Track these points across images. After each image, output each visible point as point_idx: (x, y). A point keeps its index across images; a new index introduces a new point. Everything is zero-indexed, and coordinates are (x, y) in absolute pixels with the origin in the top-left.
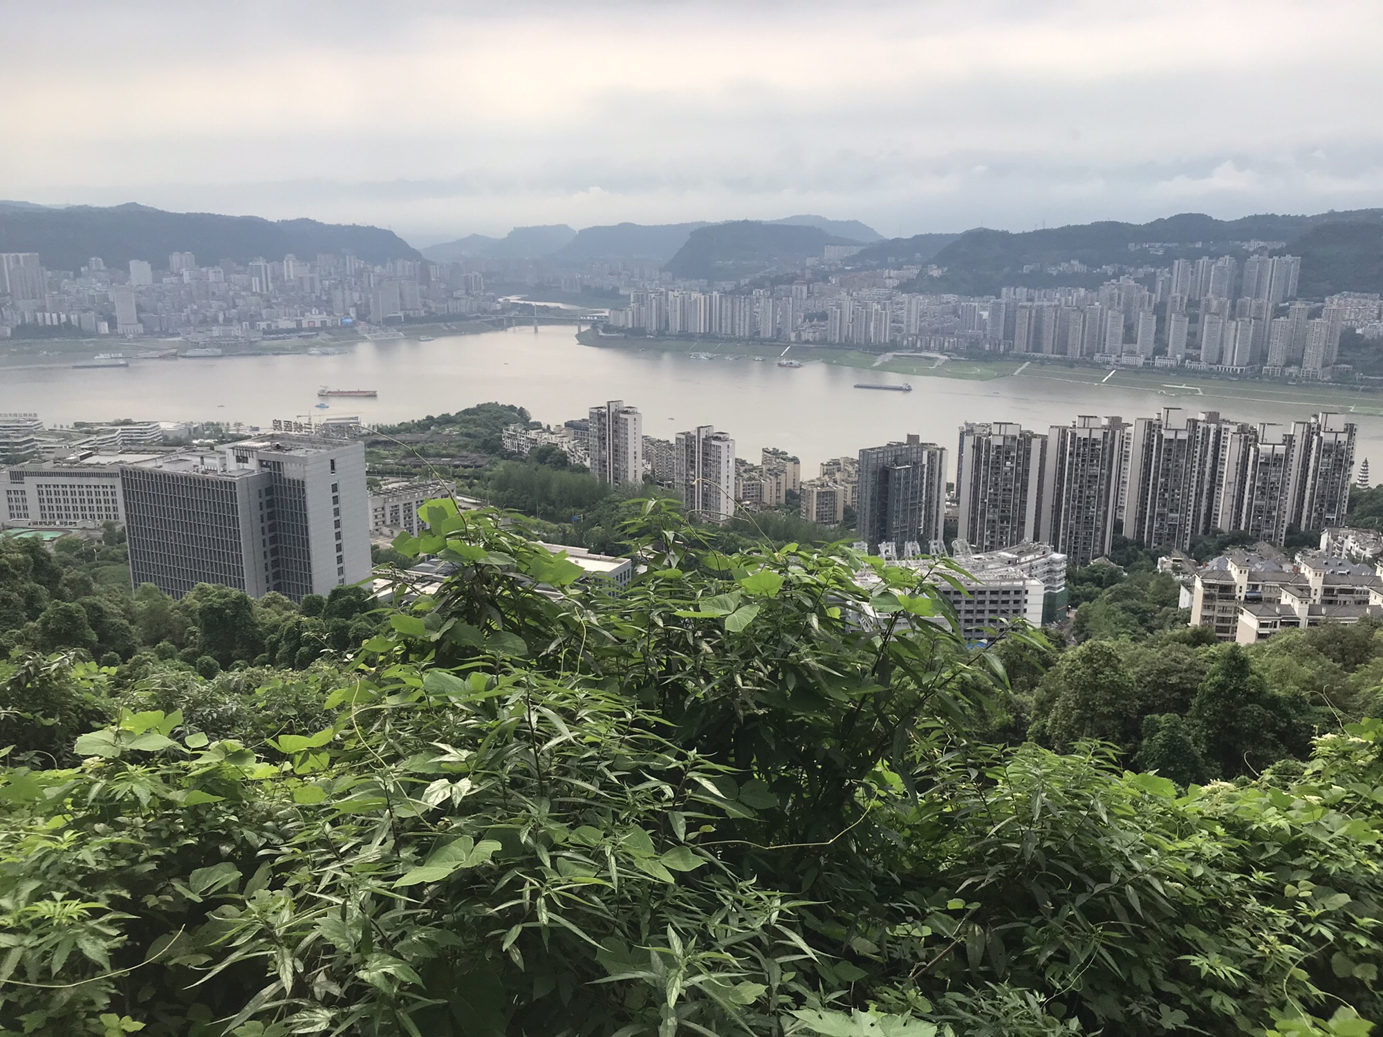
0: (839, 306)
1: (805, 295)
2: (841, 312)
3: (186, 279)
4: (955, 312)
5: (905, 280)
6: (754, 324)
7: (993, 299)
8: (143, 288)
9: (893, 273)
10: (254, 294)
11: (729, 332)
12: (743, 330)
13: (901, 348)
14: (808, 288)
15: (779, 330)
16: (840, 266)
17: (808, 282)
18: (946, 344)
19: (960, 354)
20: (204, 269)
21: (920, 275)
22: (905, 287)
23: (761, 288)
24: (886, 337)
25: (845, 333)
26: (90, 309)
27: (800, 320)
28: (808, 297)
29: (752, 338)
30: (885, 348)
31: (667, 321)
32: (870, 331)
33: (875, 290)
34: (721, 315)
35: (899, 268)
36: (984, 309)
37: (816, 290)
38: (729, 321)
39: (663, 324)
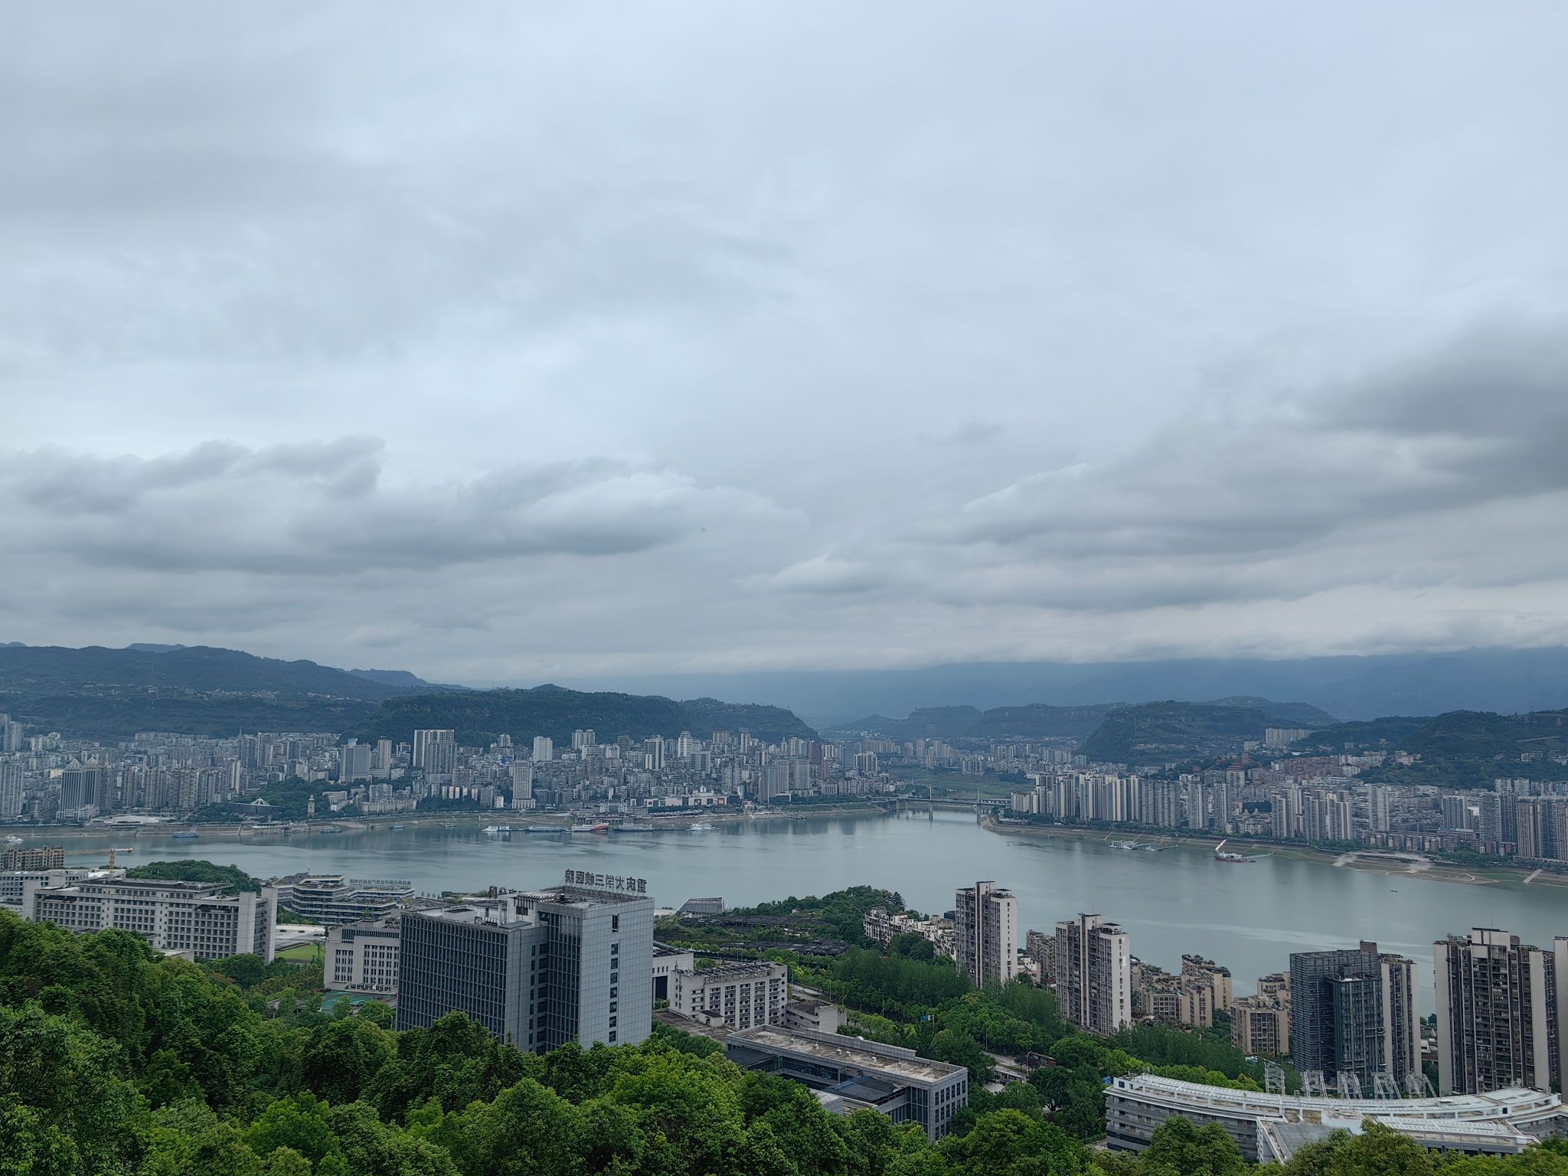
0: (1285, 795)
1: (1242, 782)
2: (1287, 802)
3: (583, 756)
4: (1436, 806)
5: (1367, 768)
6: (1181, 814)
7: (1483, 792)
8: (543, 764)
9: (1351, 759)
10: (645, 771)
11: (1151, 821)
12: (1169, 819)
13: (1368, 848)
14: (1246, 774)
15: (1212, 821)
16: (1286, 752)
17: (1246, 768)
18: (1427, 845)
19: (1448, 857)
20: (602, 746)
21: (1385, 763)
22: (1369, 775)
23: (1189, 773)
24: (1347, 833)
25: (1294, 826)
26: (490, 783)
27: (1237, 811)
28: (1246, 785)
29: (1179, 828)
30: (1346, 847)
31: (1078, 808)
32: (1325, 826)
33: (1329, 779)
34: (1141, 803)
35: (1359, 754)
36: (1474, 805)
37: (1256, 776)
38: (1151, 808)
39: (1074, 810)
